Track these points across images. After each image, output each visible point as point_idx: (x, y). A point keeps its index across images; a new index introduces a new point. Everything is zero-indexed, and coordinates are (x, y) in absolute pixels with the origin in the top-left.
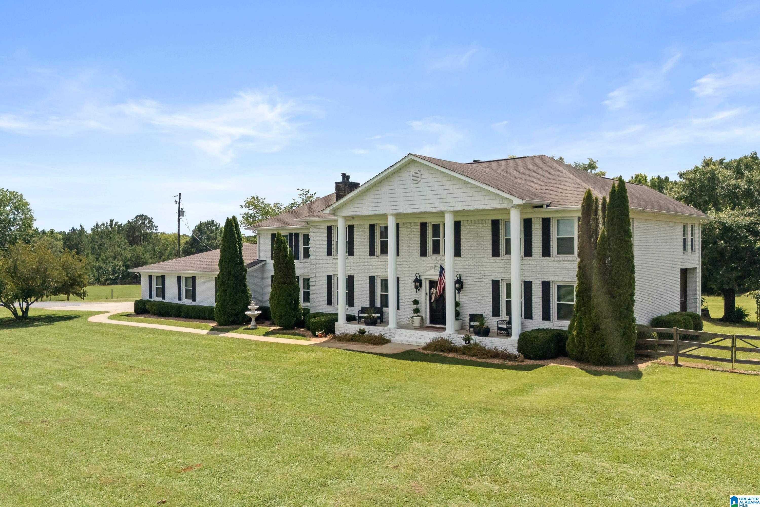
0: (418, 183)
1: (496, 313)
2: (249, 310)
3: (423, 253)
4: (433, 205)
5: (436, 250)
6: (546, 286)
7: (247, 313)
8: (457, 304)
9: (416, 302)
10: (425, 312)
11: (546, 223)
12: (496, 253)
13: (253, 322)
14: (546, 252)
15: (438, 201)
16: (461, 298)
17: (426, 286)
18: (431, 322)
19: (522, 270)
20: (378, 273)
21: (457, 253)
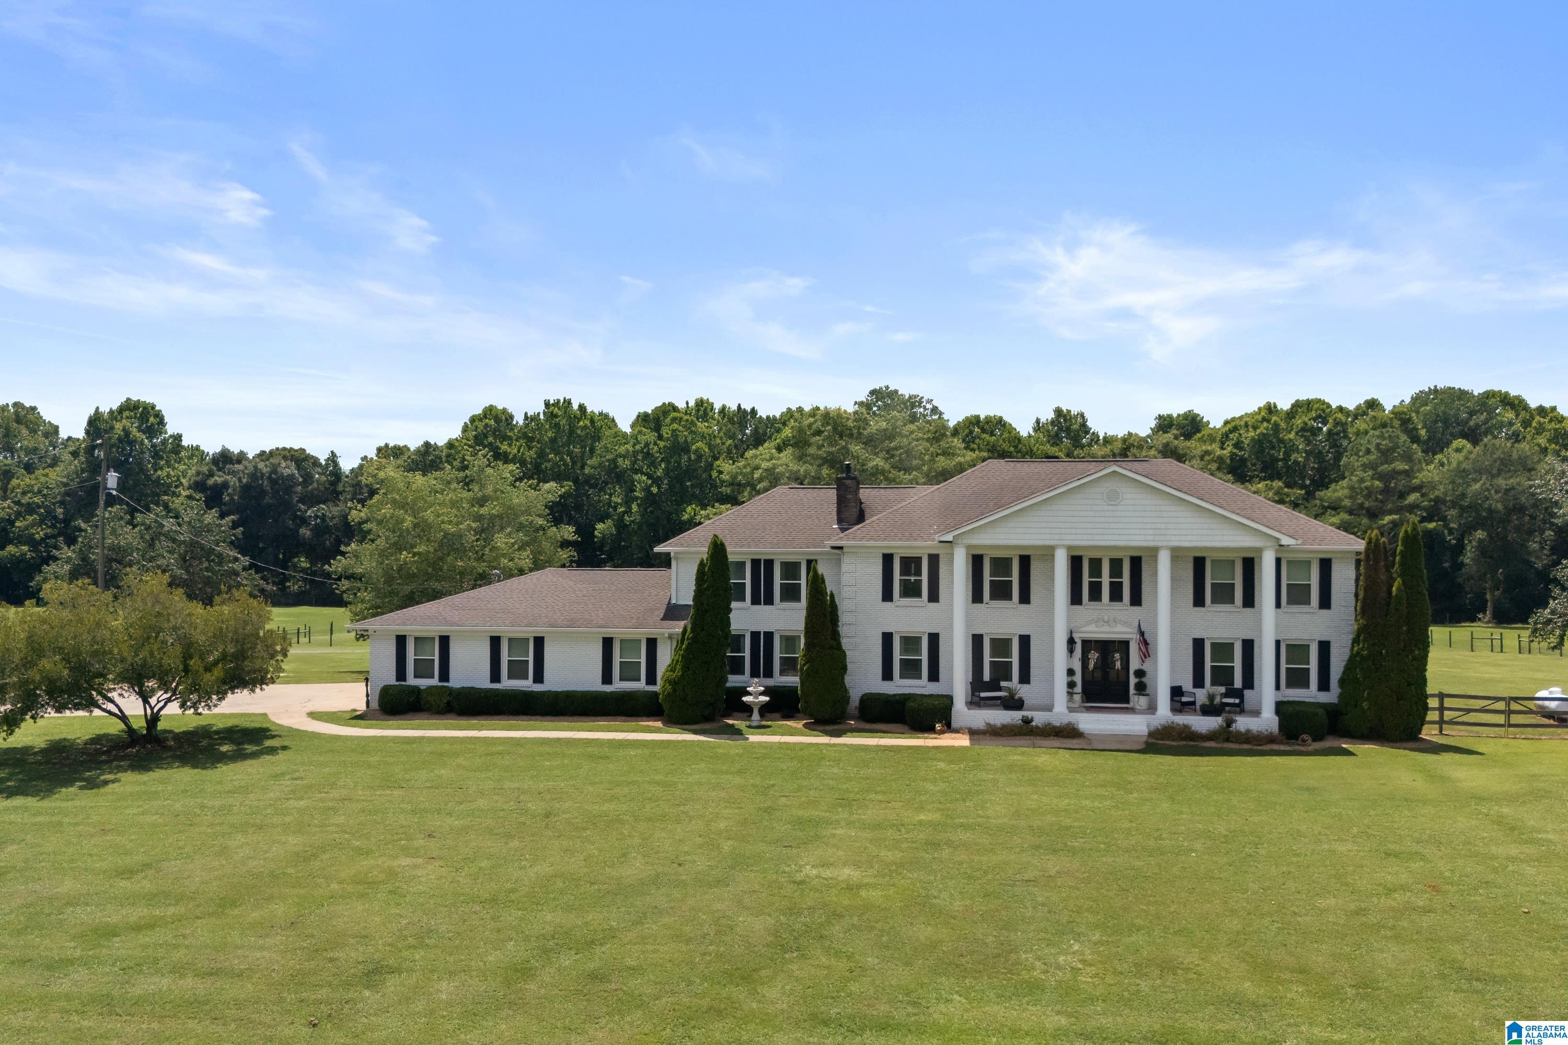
0: (1117, 505)
1: (1199, 683)
2: (749, 694)
3: (1076, 600)
4: (1142, 538)
7: (745, 699)
9: (1071, 672)
13: (756, 716)
15: (1151, 532)
17: (1079, 648)
20: (989, 630)
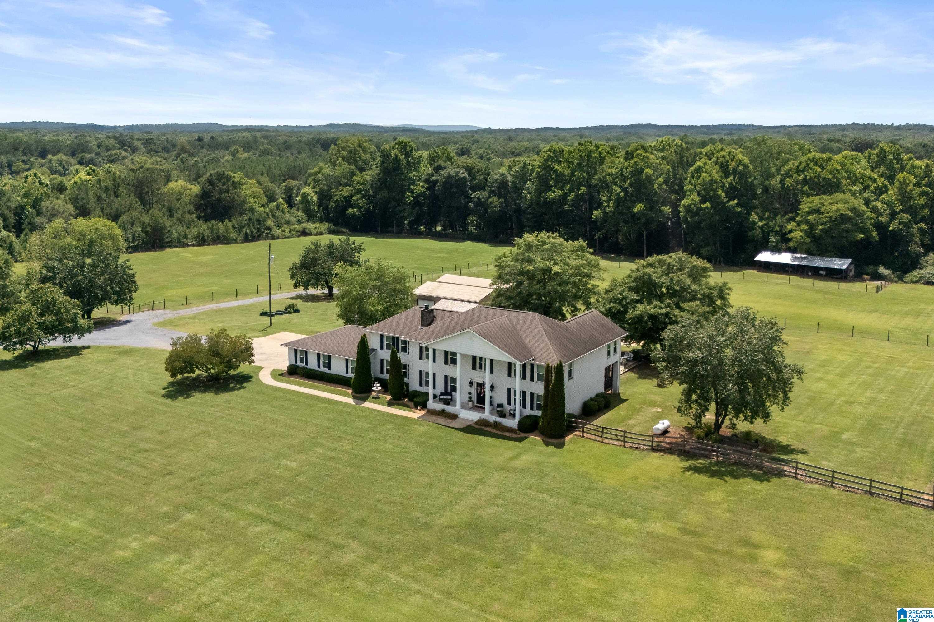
1: (509, 403)
3: (474, 368)
5: (480, 367)
6: (532, 395)
8: (491, 397)
9: (470, 393)
10: (474, 398)
11: (532, 366)
12: (510, 375)
14: (532, 379)
15: (482, 352)
16: (493, 394)
17: (475, 385)
18: (478, 403)
19: (521, 386)
20: (450, 374)
21: (491, 371)
